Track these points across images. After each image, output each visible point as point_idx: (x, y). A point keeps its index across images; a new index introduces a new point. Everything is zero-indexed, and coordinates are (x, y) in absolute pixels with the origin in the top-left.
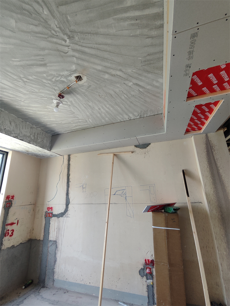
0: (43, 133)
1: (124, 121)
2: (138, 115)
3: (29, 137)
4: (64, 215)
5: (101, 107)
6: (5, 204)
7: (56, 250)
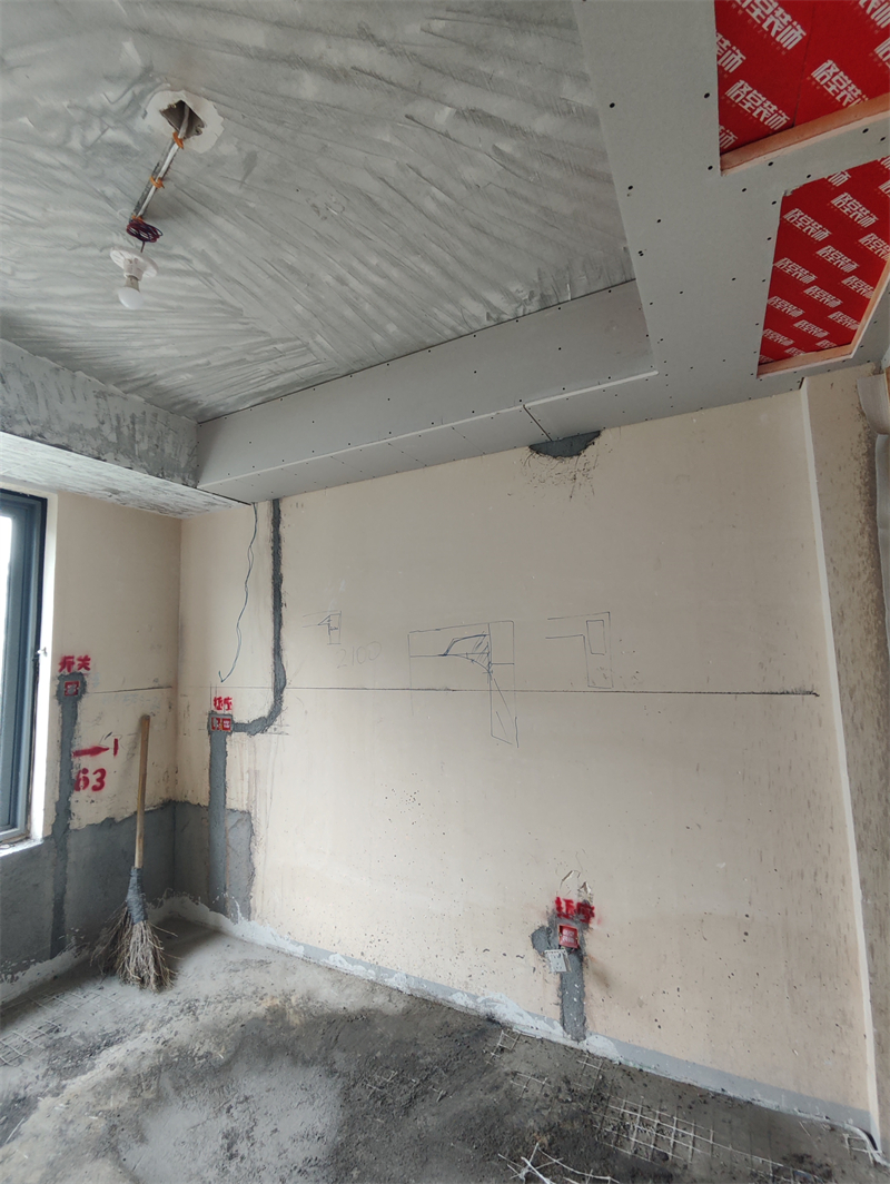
0: (155, 415)
1: (473, 333)
2: (532, 295)
3: (96, 433)
4: (269, 726)
5: (343, 272)
6: (59, 686)
7: (250, 841)
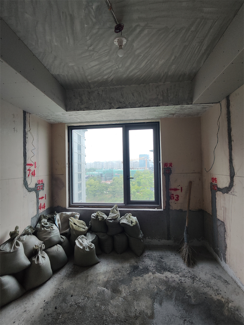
0: (175, 85)
3: (156, 99)
4: (229, 191)
6: (164, 171)
7: (225, 234)
